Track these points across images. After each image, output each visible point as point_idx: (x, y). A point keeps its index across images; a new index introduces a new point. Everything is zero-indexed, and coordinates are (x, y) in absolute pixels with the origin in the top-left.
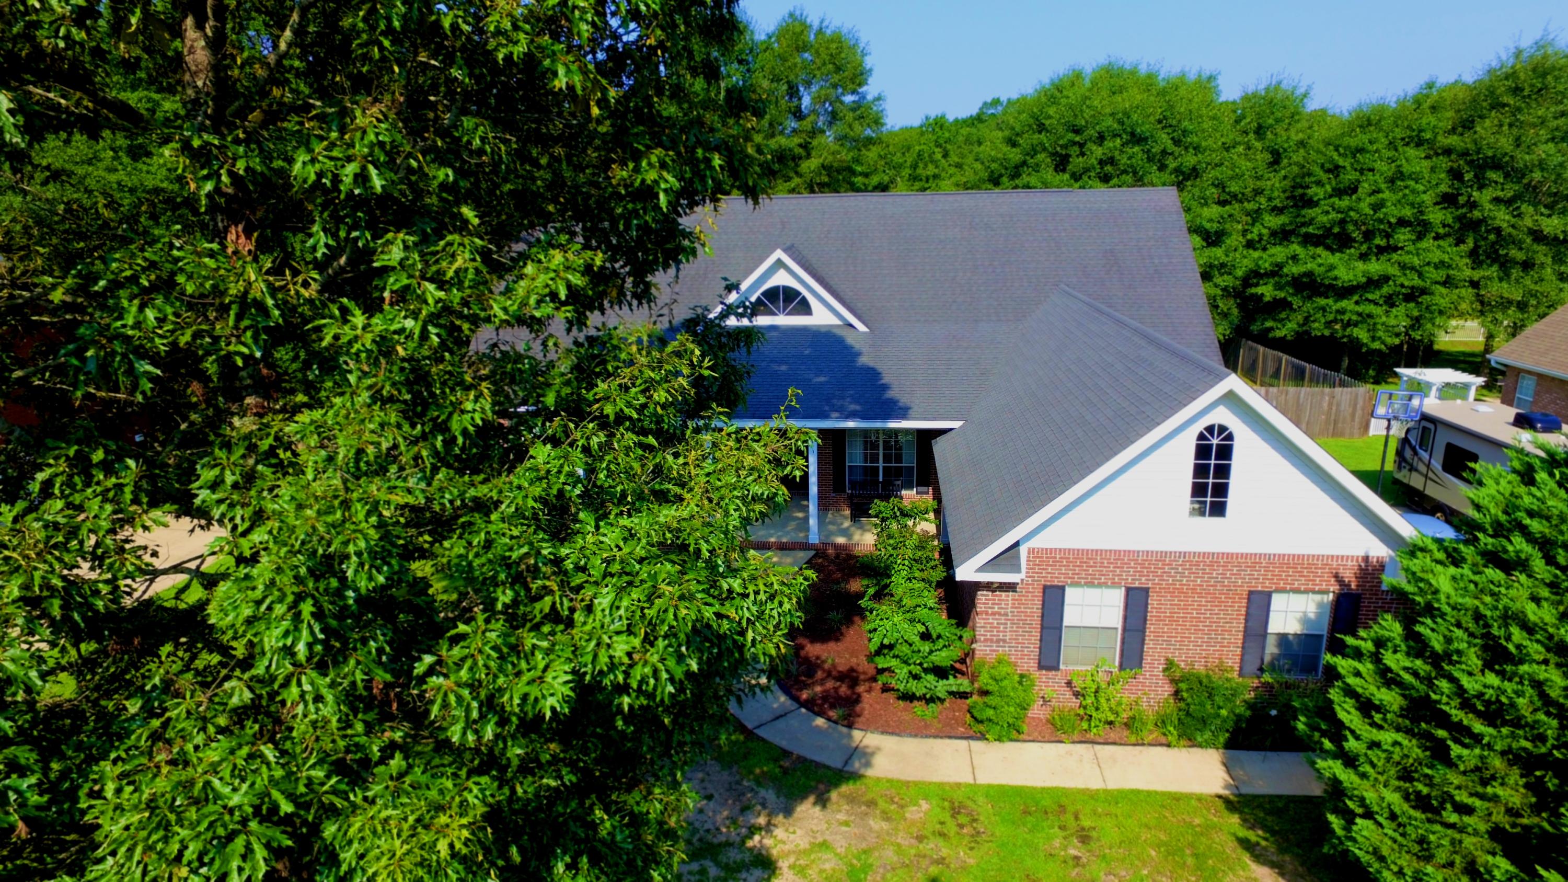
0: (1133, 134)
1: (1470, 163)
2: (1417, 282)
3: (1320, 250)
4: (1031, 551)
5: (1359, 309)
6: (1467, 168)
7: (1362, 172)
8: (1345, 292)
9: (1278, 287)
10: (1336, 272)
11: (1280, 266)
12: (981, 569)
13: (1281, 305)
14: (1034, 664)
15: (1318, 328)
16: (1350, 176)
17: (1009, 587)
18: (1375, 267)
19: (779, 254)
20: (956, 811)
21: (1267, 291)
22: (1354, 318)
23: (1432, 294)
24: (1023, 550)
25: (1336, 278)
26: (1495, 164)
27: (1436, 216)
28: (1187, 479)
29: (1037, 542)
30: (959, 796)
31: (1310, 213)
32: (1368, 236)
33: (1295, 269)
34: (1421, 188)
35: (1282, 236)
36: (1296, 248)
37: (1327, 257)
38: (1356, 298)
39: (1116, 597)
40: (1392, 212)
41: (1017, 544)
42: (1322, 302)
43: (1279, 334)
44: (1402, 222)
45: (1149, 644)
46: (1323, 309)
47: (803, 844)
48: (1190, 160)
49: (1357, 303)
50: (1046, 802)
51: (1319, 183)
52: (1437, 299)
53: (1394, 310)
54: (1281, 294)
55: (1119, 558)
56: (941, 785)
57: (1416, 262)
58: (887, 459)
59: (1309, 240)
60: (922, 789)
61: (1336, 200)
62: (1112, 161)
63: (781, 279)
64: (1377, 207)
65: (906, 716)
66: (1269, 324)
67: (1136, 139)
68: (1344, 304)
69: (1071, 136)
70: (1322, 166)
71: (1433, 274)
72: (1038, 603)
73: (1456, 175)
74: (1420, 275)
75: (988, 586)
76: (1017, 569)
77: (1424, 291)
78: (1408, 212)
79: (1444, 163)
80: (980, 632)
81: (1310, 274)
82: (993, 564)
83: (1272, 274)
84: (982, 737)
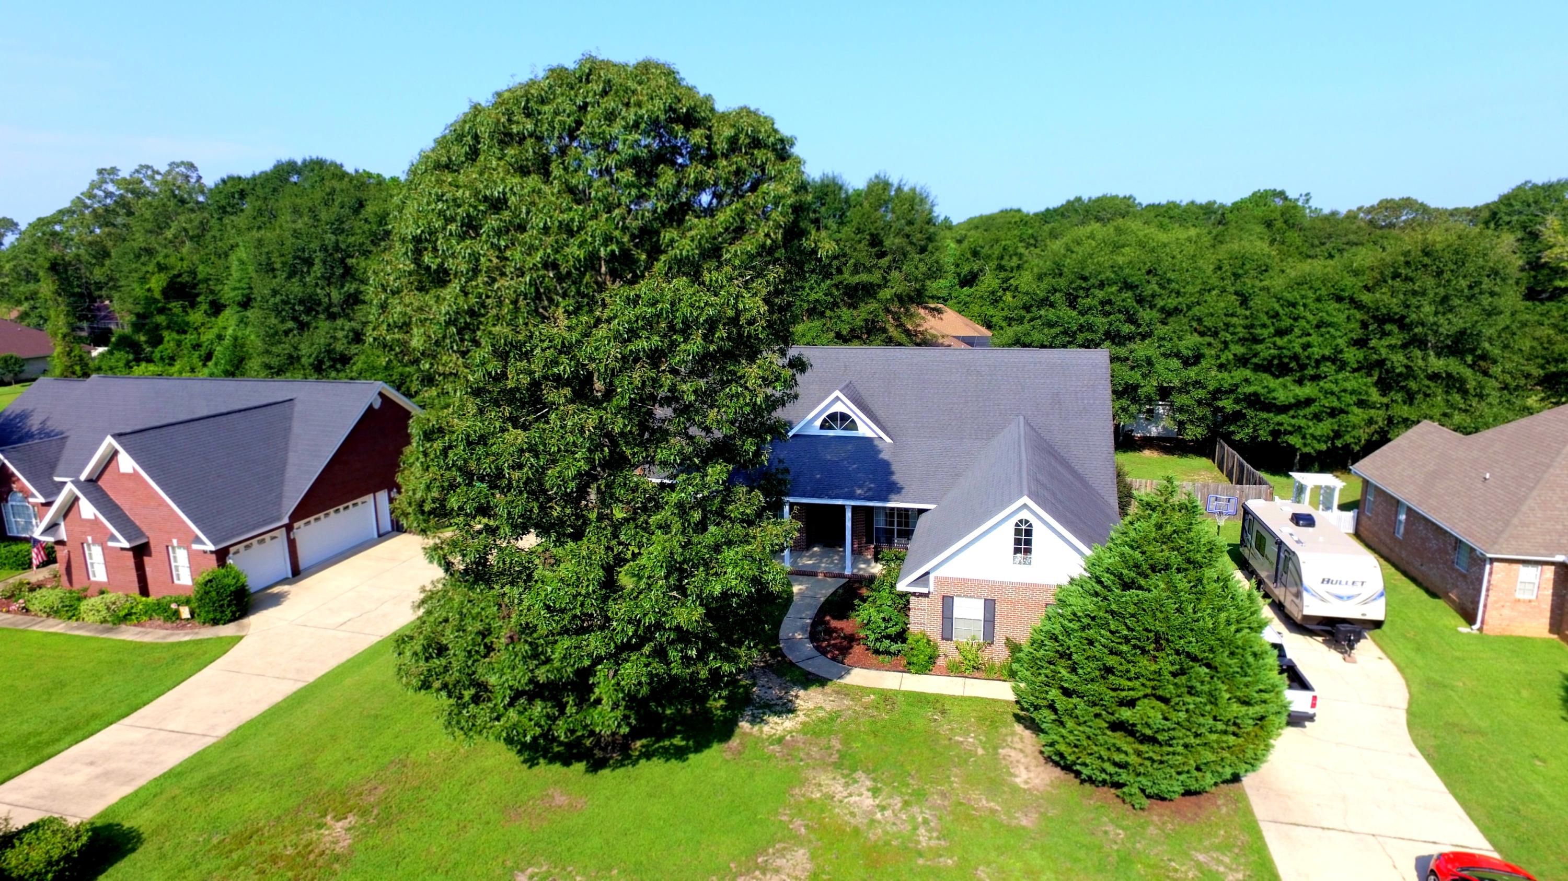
0: (1125, 282)
1: (1375, 318)
2: (1336, 404)
3: (1265, 375)
4: (936, 578)
5: (1293, 421)
6: (1371, 321)
7: (1296, 319)
8: (1283, 409)
9: (1237, 401)
10: (1274, 394)
11: (1237, 386)
12: (910, 585)
13: (1237, 416)
14: (939, 637)
15: (1264, 435)
16: (1288, 322)
17: (926, 595)
18: (1308, 390)
19: (837, 393)
20: (886, 700)
21: (1227, 404)
22: (1290, 428)
23: (1347, 413)
24: (932, 577)
25: (1274, 399)
26: (1388, 318)
27: (1352, 355)
28: (1011, 546)
29: (940, 573)
30: (889, 694)
31: (1259, 347)
32: (1303, 367)
33: (1249, 390)
34: (1339, 333)
35: (1242, 361)
36: (1248, 373)
37: (1273, 383)
38: (1292, 413)
39: (981, 603)
40: (1316, 352)
41: (927, 573)
42: (1265, 415)
43: (1237, 437)
44: (1324, 358)
45: (997, 629)
46: (1266, 420)
47: (812, 707)
48: (1172, 302)
49: (1293, 417)
50: (931, 699)
51: (1264, 326)
52: (1352, 418)
53: (1321, 424)
54: (1238, 408)
55: (980, 583)
56: (883, 690)
57: (1336, 389)
58: (899, 524)
59: (1257, 368)
60: (873, 691)
61: (1277, 339)
62: (1110, 302)
63: (838, 408)
64: (1306, 346)
65: (875, 662)
66: (1232, 428)
67: (1128, 286)
68: (1280, 418)
69: (1079, 282)
70: (1267, 313)
71: (1350, 399)
72: (940, 604)
73: (1364, 325)
74: (1339, 399)
75: (914, 594)
76: (926, 585)
77: (1342, 411)
78: (1327, 352)
79: (1359, 315)
80: (912, 619)
81: (1255, 394)
82: (916, 582)
83: (1231, 391)
84: (909, 672)
